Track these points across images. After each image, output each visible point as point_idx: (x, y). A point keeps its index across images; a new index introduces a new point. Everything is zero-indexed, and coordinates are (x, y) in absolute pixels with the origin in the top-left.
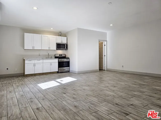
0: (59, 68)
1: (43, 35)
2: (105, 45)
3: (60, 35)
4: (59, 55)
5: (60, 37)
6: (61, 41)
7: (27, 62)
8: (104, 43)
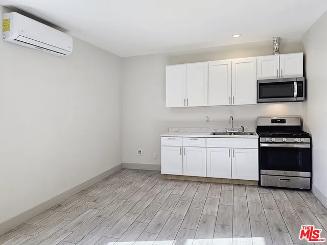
0: (263, 172)
1: (211, 63)
3: (278, 51)
4: (273, 121)
5: (277, 56)
6: (278, 71)
7: (164, 141)
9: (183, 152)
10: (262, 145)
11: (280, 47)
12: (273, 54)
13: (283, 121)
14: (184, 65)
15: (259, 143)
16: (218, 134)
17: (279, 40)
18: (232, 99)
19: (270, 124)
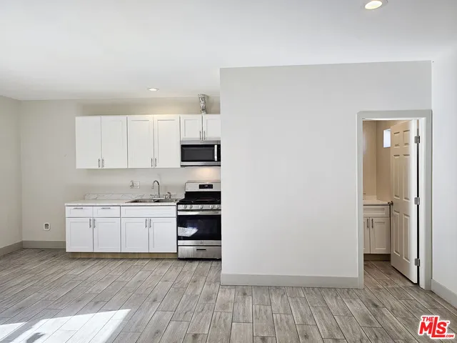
0: (180, 242)
1: (131, 117)
2: (418, 139)
3: (206, 110)
4: (201, 187)
6: (202, 132)
7: (69, 211)
8: (416, 126)
9: (93, 223)
10: (180, 213)
11: (206, 106)
13: (210, 186)
14: (97, 118)
15: (177, 211)
16: (141, 202)
17: (205, 98)
18: (154, 161)
19: (198, 190)
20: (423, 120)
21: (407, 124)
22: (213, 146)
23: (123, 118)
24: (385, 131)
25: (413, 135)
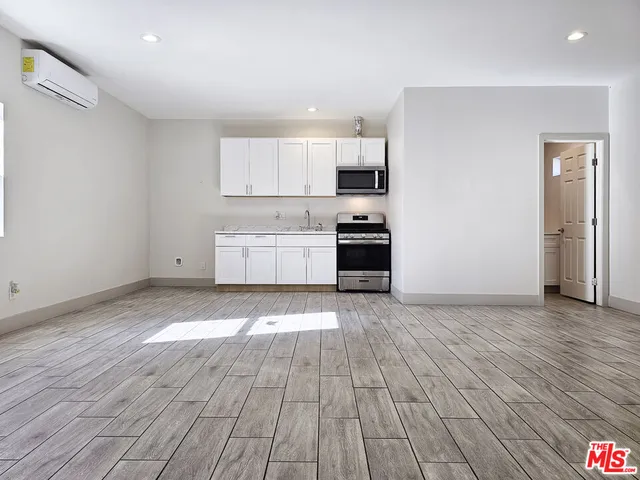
0: (342, 273)
1: (280, 139)
2: (595, 162)
3: (361, 134)
4: (355, 218)
5: (359, 139)
6: (359, 158)
7: (219, 240)
8: (593, 149)
9: (246, 252)
10: (341, 242)
11: (362, 128)
12: (355, 137)
13: (365, 218)
14: (246, 139)
15: (338, 239)
17: (361, 121)
18: (307, 187)
19: (351, 221)
20: (600, 144)
21: (583, 148)
22: (374, 172)
23: (273, 141)
24: (554, 160)
25: (590, 158)
